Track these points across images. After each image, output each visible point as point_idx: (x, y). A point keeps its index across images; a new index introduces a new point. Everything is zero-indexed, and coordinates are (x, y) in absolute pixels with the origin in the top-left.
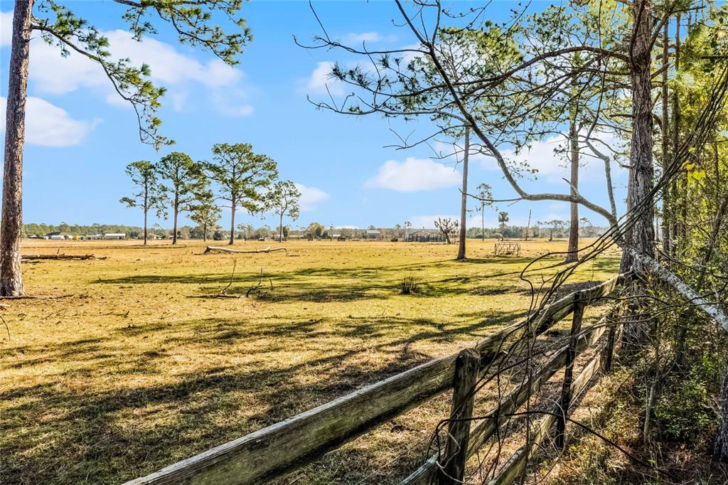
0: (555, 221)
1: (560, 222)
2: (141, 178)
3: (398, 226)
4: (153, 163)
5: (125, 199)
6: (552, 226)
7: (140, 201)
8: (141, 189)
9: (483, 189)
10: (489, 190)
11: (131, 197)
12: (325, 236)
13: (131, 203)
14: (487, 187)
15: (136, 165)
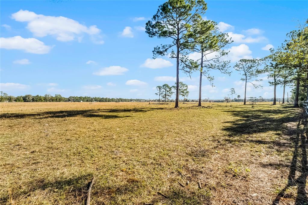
0: (251, 97)
1: (252, 98)
2: (159, 89)
3: (206, 99)
4: (161, 86)
5: (156, 94)
6: (250, 99)
7: (159, 94)
8: (159, 91)
9: (232, 89)
10: (234, 90)
11: (157, 93)
12: (188, 101)
13: (157, 94)
14: (233, 89)
15: (158, 87)
